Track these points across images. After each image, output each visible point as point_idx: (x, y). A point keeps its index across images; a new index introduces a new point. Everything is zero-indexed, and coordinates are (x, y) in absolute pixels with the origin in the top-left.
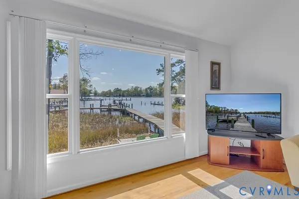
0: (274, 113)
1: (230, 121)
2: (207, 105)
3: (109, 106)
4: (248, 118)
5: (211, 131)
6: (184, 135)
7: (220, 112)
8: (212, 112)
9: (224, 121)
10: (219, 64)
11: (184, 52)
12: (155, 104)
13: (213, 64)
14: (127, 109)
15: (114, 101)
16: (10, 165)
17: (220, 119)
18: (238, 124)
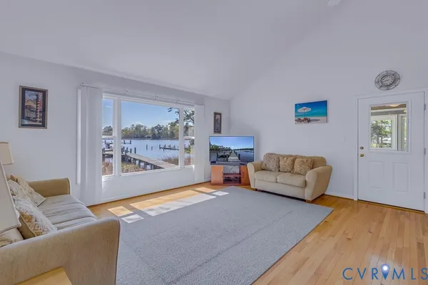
0: (250, 149)
1: (226, 156)
2: (210, 145)
4: (236, 153)
5: (213, 163)
6: (193, 166)
7: (219, 150)
8: (214, 150)
9: (222, 156)
10: (220, 114)
11: (193, 106)
12: (165, 148)
13: (216, 114)
14: (128, 154)
16: (79, 181)
17: (218, 155)
18: (231, 158)
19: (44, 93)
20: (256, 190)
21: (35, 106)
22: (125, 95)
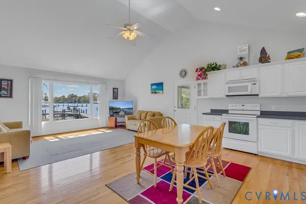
0: (131, 108)
2: (109, 106)
3: (63, 112)
5: (111, 116)
6: (99, 118)
7: (114, 109)
8: (111, 109)
9: (115, 112)
10: (117, 89)
13: (114, 89)
14: (81, 114)
15: (69, 108)
16: (30, 124)
17: (114, 112)
18: (120, 113)
19: (11, 81)
20: (129, 130)
21: (7, 87)
22: (55, 80)
